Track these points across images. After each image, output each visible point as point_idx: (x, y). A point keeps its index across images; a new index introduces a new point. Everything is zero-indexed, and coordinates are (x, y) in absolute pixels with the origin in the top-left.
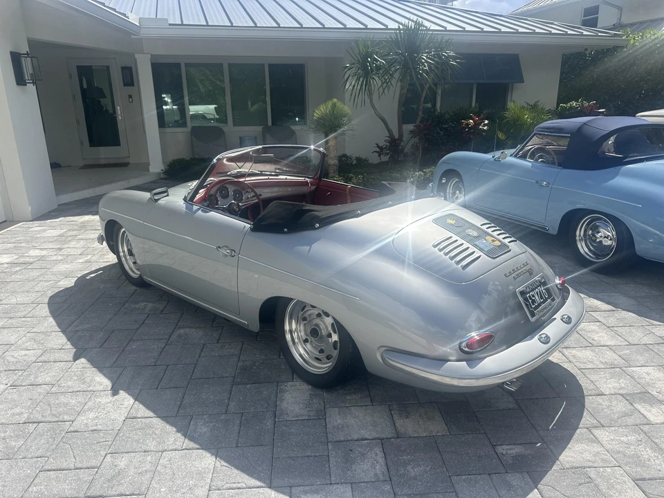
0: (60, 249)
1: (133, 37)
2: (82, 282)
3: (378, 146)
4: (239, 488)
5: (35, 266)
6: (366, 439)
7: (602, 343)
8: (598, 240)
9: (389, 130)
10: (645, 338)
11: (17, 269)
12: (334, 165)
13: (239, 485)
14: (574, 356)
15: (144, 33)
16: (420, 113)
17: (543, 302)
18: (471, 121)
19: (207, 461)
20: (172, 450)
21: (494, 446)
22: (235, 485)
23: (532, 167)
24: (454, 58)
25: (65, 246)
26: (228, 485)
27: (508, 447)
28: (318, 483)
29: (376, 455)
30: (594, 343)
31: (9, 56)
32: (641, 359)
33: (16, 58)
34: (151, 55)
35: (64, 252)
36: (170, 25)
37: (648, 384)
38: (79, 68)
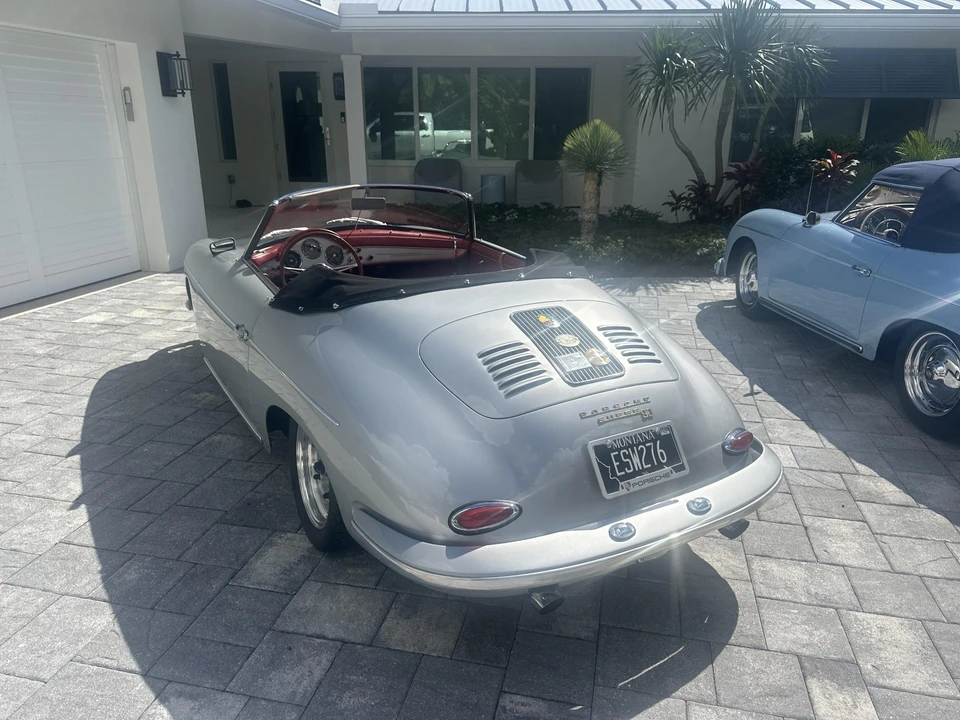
0: (169, 311)
1: (333, 31)
2: (162, 357)
3: (674, 195)
4: (106, 667)
5: (125, 330)
6: (324, 638)
7: (838, 560)
8: (936, 378)
9: (698, 171)
10: (932, 565)
11: (103, 331)
12: (589, 221)
13: (109, 662)
14: (765, 573)
15: (346, 25)
16: (756, 145)
17: (649, 470)
18: (829, 161)
19: (104, 619)
20: (74, 596)
21: (502, 692)
22: (104, 661)
23: (854, 240)
24: (819, 56)
25: (178, 308)
26: (97, 659)
27: (524, 700)
28: (207, 685)
29: (319, 663)
30: (824, 556)
31: (155, 59)
32: (891, 600)
33: (165, 61)
34: (363, 57)
35: (171, 316)
36: (380, 12)
37: (868, 648)
38: (283, 75)
